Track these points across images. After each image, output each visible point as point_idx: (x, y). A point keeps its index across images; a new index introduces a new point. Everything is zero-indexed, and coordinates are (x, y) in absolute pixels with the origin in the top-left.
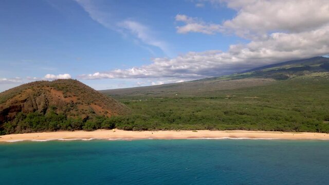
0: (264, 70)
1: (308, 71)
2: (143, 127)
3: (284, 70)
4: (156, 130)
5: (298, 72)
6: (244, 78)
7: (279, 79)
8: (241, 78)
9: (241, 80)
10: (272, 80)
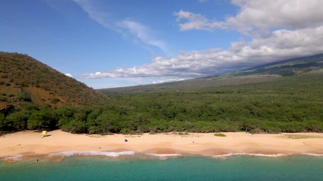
0: (266, 68)
1: (315, 67)
2: (111, 127)
3: (289, 66)
4: (138, 133)
5: (305, 69)
6: (247, 75)
7: (285, 75)
8: (244, 75)
9: (244, 77)
10: (277, 76)
